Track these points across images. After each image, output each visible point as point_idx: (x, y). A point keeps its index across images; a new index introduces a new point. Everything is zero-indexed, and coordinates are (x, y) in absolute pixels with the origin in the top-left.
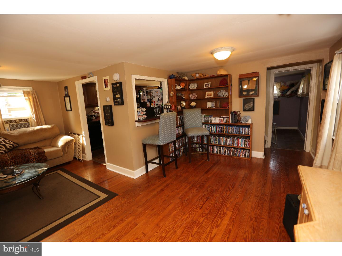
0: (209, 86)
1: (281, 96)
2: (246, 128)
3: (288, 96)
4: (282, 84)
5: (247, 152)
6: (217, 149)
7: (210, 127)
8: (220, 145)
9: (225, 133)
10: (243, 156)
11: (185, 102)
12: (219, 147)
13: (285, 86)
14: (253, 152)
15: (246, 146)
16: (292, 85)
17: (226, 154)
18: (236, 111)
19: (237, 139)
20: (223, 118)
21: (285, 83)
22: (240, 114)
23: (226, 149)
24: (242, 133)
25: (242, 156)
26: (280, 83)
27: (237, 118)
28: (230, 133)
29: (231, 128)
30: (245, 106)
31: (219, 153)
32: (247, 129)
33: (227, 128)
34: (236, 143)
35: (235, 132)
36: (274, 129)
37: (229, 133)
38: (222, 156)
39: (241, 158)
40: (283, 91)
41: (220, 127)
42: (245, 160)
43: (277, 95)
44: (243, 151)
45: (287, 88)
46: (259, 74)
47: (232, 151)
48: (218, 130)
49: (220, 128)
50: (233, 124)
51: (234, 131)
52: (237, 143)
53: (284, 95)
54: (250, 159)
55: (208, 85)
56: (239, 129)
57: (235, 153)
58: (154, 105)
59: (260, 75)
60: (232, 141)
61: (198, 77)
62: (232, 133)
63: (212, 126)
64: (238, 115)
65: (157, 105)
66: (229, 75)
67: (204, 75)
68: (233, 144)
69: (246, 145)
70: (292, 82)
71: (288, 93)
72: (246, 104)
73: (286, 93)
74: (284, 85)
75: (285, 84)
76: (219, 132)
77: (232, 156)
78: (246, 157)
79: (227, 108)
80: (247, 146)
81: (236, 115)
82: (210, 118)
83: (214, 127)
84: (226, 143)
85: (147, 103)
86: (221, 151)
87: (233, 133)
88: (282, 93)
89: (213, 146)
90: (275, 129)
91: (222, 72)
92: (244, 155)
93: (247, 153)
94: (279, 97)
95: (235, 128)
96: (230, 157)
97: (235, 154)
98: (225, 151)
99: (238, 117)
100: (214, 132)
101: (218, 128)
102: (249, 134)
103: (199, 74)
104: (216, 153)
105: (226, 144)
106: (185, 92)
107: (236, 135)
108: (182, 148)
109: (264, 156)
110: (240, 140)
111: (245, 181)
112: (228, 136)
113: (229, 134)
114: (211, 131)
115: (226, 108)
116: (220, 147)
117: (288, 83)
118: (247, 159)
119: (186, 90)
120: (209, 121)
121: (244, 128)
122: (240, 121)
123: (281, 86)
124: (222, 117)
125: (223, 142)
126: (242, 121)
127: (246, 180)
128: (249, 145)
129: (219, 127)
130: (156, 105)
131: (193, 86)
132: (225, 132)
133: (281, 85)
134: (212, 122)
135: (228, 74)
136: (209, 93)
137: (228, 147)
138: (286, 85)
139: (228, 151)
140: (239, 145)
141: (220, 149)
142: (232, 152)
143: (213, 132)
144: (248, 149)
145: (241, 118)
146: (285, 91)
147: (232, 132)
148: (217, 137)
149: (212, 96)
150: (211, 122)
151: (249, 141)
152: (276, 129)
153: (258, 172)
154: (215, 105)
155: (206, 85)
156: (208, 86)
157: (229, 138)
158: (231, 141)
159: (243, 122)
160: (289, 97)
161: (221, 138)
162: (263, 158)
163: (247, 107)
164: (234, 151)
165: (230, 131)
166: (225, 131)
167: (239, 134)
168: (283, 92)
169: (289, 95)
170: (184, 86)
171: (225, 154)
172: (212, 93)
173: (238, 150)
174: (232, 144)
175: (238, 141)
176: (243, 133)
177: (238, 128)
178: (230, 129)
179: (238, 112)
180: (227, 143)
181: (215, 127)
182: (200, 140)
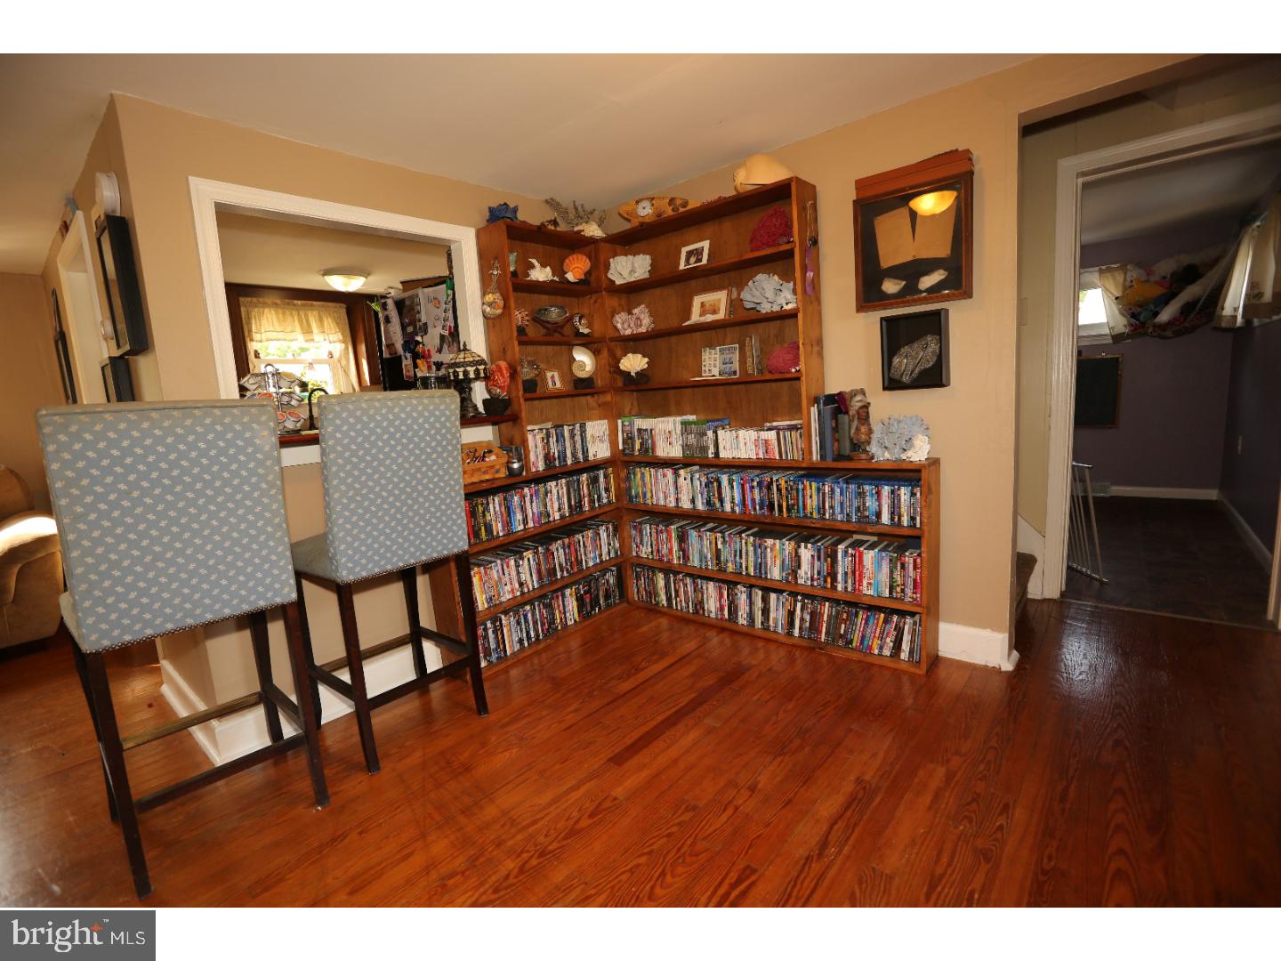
0: (700, 260)
1: (1129, 336)
2: (899, 489)
3: (1164, 330)
4: (1134, 273)
5: (906, 627)
6: (751, 604)
7: (712, 483)
8: (763, 583)
9: (785, 515)
10: (887, 652)
11: (594, 353)
12: (760, 593)
13: (1147, 281)
14: (944, 627)
15: (903, 591)
16: (1189, 275)
17: (796, 632)
18: (846, 389)
19: (850, 551)
20: (772, 435)
21: (1146, 266)
22: (866, 406)
23: (795, 605)
24: (879, 515)
25: (881, 648)
26: (1123, 268)
27: (850, 427)
28: (815, 515)
29: (818, 490)
30: (896, 360)
31: (762, 623)
32: (904, 492)
33: (797, 490)
34: (846, 573)
35: (838, 509)
36: (1085, 499)
37: (806, 516)
38: (775, 641)
39: (869, 659)
40: (1139, 309)
41: (760, 484)
42: (897, 673)
43: (1107, 331)
44: (886, 621)
45: (1158, 291)
46: (970, 159)
47: (825, 618)
48: (753, 500)
49: (761, 489)
50: (830, 463)
51: (832, 507)
52: (854, 573)
53: (1143, 325)
54: (922, 671)
55: (698, 253)
56: (861, 495)
57: (842, 632)
58: (429, 368)
59: (976, 169)
60: (826, 560)
61: (647, 220)
62: (824, 514)
63: (724, 479)
64: (858, 413)
65: (439, 365)
66: (794, 187)
67: (678, 202)
68: (829, 580)
69: (899, 589)
70: (1186, 259)
71: (1165, 316)
72: (902, 350)
73: (1156, 314)
74: (1144, 278)
75: (1149, 273)
76: (755, 509)
77: (827, 643)
78: (904, 655)
79: (790, 372)
80: (909, 591)
81: (847, 412)
82: (710, 433)
83: (731, 482)
84: (794, 573)
85: (404, 362)
86: (772, 615)
87: (827, 516)
88: (1133, 316)
89: (732, 584)
90: (1090, 495)
91: (764, 174)
92: (889, 642)
93: (906, 638)
94: (1117, 338)
95: (838, 491)
96: (812, 649)
97: (841, 636)
98: (791, 614)
99: (855, 423)
100: (733, 511)
101: (752, 487)
102: (915, 525)
103: (653, 199)
104: (745, 623)
105: (796, 578)
106: (592, 301)
107: (845, 527)
108: (568, 592)
109: (1015, 654)
110: (869, 556)
111: (839, 853)
112: (804, 532)
113: (808, 523)
114: (717, 501)
115: (788, 376)
116: (767, 590)
117: (1166, 267)
118: (904, 666)
119: (597, 291)
120: (704, 449)
121: (886, 490)
122: (865, 451)
123: (1128, 284)
124: (768, 424)
125: (778, 562)
126: (874, 448)
127: (846, 850)
128: (915, 587)
129: (755, 484)
130: (434, 367)
131: (629, 268)
132: (789, 510)
133: (1129, 279)
134: (722, 455)
135: (791, 180)
136: (709, 298)
137: (805, 596)
138: (1153, 279)
139: (807, 617)
140: (865, 583)
141: (765, 600)
142: (825, 625)
143: (728, 508)
144: (913, 614)
145: (870, 431)
146: (1152, 307)
147: (821, 509)
148: (748, 536)
149: (721, 315)
150: (717, 454)
151: (915, 568)
152: (1094, 498)
153: (949, 777)
154: (736, 366)
155: (690, 254)
156: (696, 262)
157: (809, 545)
158: (819, 559)
159: (881, 454)
160: (1169, 333)
161: (769, 542)
162: (1003, 669)
163: (905, 363)
164: (835, 621)
165: (812, 503)
166: (784, 504)
167: (859, 521)
168: (1140, 314)
169: (1170, 323)
170: (588, 274)
171: (790, 634)
172: (720, 298)
173: (857, 615)
174: (825, 581)
175: (858, 563)
176: (885, 519)
177: (852, 487)
178: (811, 497)
179: (854, 393)
180: (801, 572)
181: (735, 483)
182: (671, 550)
